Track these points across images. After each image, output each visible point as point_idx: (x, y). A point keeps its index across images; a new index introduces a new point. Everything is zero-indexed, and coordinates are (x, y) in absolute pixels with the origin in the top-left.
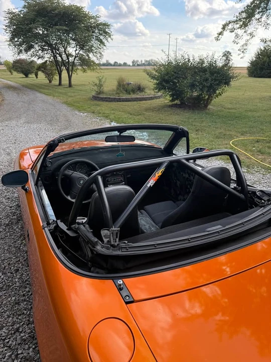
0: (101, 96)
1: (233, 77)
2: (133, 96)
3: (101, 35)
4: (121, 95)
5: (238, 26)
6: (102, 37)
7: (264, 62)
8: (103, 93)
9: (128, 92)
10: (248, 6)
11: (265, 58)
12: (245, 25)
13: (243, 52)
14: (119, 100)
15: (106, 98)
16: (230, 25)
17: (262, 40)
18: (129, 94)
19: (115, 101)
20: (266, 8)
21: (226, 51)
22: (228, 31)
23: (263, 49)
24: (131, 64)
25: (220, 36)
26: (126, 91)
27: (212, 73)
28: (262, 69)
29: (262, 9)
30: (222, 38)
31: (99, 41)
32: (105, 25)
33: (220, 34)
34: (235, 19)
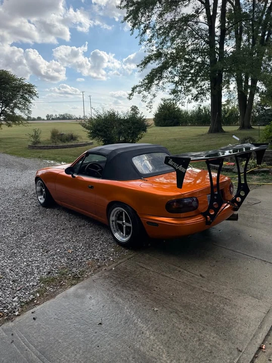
0: (39, 145)
1: (148, 126)
2: (69, 144)
3: (26, 93)
4: (57, 143)
5: (143, 89)
6: (27, 96)
7: (166, 114)
8: (39, 142)
9: (62, 140)
10: (148, 75)
11: (166, 111)
12: (148, 88)
13: (150, 108)
14: (57, 147)
15: (44, 146)
16: (137, 88)
17: (162, 99)
18: (65, 142)
19: (53, 149)
20: (161, 76)
21: (133, 106)
22: (137, 93)
23: (163, 104)
24: (46, 119)
25: (131, 96)
26: (61, 140)
27: (134, 123)
28: (165, 120)
29: (159, 77)
30: (133, 97)
31: (24, 99)
32: (29, 86)
33: (131, 95)
34: (140, 84)
